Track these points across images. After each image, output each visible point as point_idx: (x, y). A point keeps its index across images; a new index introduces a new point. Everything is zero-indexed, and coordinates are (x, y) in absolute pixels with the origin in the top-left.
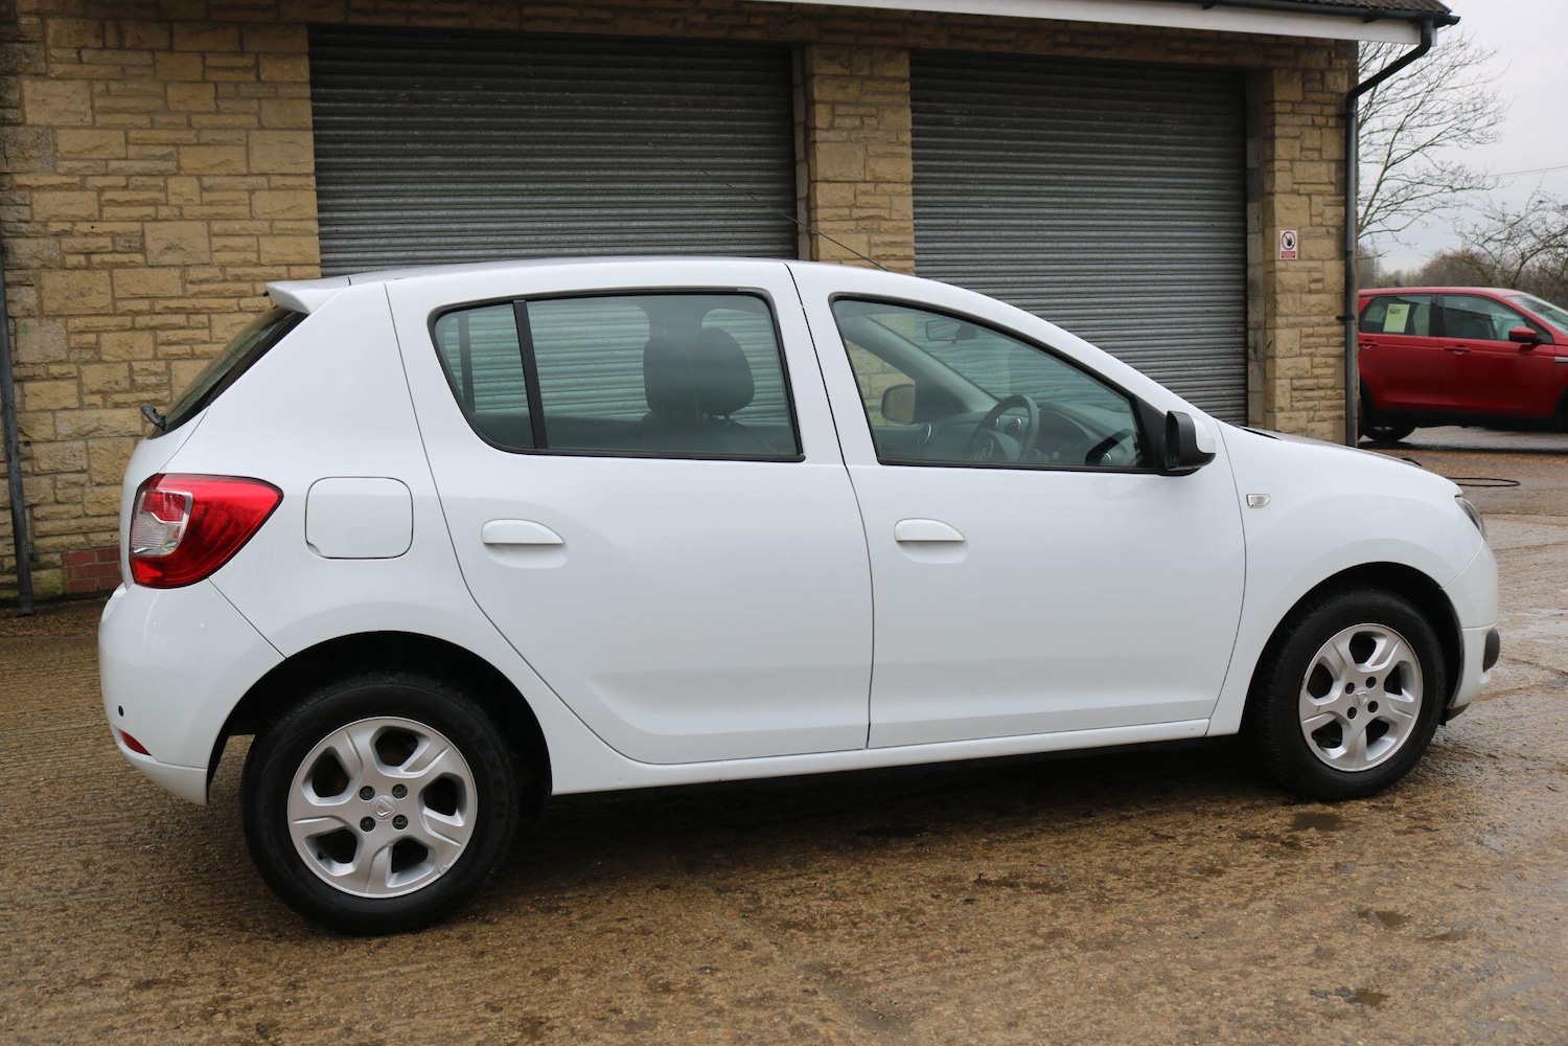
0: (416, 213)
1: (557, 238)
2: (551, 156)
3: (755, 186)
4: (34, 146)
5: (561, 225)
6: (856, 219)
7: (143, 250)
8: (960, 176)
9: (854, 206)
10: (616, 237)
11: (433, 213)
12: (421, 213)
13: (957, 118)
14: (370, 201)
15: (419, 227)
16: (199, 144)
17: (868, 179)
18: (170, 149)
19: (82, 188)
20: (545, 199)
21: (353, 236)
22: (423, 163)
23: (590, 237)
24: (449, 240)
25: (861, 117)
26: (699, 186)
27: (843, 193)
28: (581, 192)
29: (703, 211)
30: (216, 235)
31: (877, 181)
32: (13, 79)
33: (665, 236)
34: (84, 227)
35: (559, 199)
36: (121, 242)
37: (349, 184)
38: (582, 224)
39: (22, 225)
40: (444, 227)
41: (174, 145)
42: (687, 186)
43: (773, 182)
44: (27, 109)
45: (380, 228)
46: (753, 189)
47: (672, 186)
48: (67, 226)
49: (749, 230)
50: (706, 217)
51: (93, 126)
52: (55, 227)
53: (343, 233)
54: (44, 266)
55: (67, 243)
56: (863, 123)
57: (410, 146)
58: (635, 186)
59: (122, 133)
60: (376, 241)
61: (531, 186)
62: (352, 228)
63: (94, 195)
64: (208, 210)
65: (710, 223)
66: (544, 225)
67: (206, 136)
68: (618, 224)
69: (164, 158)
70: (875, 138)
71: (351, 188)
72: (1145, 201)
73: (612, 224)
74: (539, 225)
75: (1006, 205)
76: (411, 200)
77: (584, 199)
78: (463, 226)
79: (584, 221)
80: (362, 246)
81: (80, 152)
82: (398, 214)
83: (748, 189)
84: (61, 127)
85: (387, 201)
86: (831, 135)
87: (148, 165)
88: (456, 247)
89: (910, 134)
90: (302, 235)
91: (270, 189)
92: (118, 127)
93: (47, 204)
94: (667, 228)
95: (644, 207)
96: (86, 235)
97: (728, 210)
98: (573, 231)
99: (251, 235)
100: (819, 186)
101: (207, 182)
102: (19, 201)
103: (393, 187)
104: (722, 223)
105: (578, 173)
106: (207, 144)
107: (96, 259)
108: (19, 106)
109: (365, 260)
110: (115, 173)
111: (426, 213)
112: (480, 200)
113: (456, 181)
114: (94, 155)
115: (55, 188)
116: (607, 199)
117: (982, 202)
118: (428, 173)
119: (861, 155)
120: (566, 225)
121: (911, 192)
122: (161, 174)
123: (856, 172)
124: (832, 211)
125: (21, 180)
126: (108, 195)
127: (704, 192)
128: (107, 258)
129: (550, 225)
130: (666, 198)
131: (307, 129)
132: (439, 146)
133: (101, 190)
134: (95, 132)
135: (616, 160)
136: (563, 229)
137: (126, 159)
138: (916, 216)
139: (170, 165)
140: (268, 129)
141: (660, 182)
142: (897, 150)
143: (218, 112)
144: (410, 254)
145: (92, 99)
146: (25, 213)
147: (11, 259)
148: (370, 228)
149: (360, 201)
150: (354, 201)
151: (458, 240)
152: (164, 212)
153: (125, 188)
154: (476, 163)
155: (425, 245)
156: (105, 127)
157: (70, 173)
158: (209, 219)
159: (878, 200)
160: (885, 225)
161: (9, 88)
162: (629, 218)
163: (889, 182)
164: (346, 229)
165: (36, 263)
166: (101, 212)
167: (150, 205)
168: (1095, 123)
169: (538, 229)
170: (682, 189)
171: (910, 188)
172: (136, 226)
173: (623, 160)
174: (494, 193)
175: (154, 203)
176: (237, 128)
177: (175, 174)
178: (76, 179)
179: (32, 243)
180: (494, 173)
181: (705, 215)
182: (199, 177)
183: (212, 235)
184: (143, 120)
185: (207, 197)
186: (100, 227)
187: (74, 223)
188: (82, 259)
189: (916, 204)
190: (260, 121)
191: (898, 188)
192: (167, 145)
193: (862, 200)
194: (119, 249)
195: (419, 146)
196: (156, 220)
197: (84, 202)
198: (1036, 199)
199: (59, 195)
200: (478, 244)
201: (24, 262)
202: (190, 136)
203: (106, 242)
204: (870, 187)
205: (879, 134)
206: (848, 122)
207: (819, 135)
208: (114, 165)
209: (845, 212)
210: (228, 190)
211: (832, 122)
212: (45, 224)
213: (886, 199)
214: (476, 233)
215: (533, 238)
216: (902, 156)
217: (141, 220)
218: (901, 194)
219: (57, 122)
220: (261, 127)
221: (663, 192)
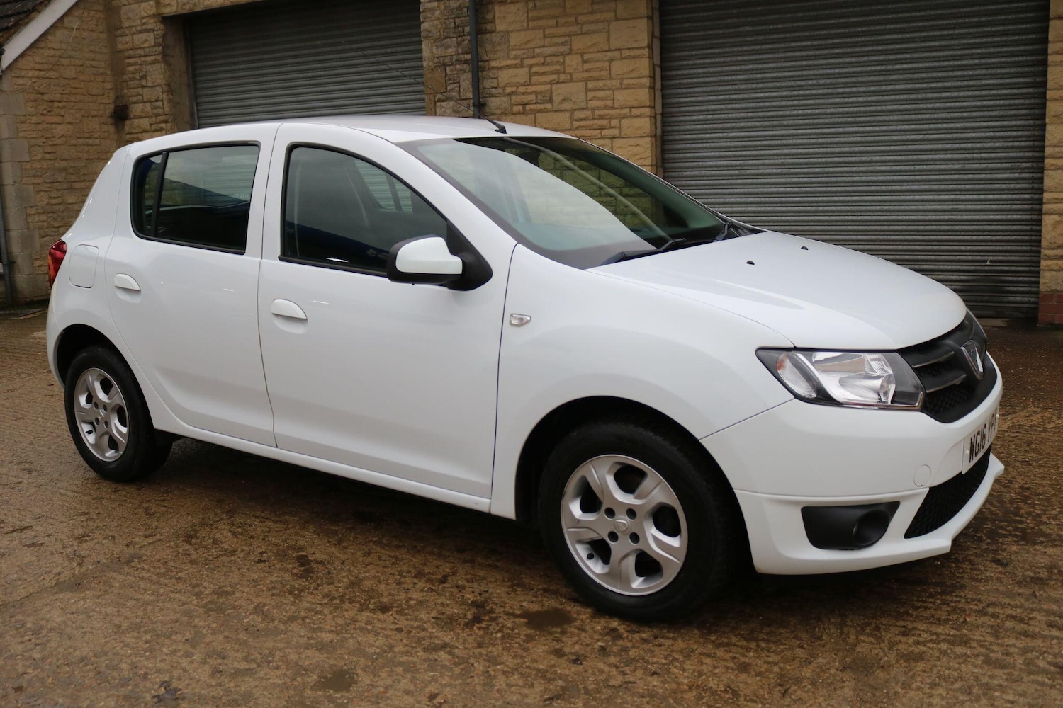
0: (731, 68)
1: (834, 81)
2: (832, 18)
3: (1011, 27)
4: (499, 44)
5: (837, 71)
7: (551, 101)
10: (882, 78)
11: (743, 67)
12: (735, 68)
14: (702, 61)
15: (734, 77)
16: (582, 34)
18: (567, 38)
19: (522, 66)
20: (825, 52)
22: (738, 32)
23: (860, 79)
24: (754, 86)
26: (957, 32)
28: (855, 45)
29: (959, 52)
30: (590, 90)
32: (490, 6)
33: (924, 75)
34: (522, 89)
35: (837, 51)
36: (540, 97)
37: (689, 50)
38: (855, 69)
39: (494, 90)
40: (751, 76)
41: (569, 35)
44: (497, 22)
45: (707, 79)
46: (1009, 30)
47: (932, 33)
48: (514, 89)
49: (1001, 66)
50: (962, 57)
51: (528, 29)
52: (508, 90)
53: (685, 84)
54: (502, 113)
55: (514, 98)
57: (729, 21)
58: (900, 36)
59: (542, 31)
60: (705, 89)
61: (815, 43)
63: (526, 70)
64: (586, 75)
65: (966, 62)
66: (825, 71)
67: (585, 28)
68: (883, 68)
69: (563, 44)
71: (690, 53)
74: (821, 72)
76: (729, 59)
78: (763, 75)
80: (696, 93)
81: (521, 45)
82: (719, 69)
83: (1004, 30)
84: (511, 31)
85: (713, 60)
87: (553, 50)
90: (639, 88)
91: (622, 59)
92: (540, 28)
93: (505, 77)
94: (926, 68)
96: (523, 94)
97: (984, 50)
99: (609, 89)
100: (1052, 23)
101: (586, 57)
102: (492, 76)
103: (717, 51)
104: (977, 61)
106: (586, 33)
107: (528, 107)
108: (493, 21)
109: (698, 102)
110: (539, 55)
111: (739, 68)
112: (776, 55)
113: (762, 43)
114: (527, 46)
115: (508, 67)
118: (741, 39)
120: (841, 71)
122: (562, 54)
125: (493, 64)
126: (534, 70)
127: (960, 37)
128: (533, 107)
129: (828, 71)
130: (927, 44)
131: (644, 18)
132: (750, 19)
133: (531, 66)
134: (529, 32)
135: (884, 17)
136: (838, 74)
137: (544, 46)
139: (566, 49)
140: (622, 19)
143: (593, 12)
144: (727, 97)
145: (527, 13)
146: (494, 82)
147: (487, 110)
150: (691, 62)
151: (760, 86)
152: (562, 77)
153: (543, 64)
156: (533, 29)
157: (515, 58)
158: (586, 80)
161: (488, 11)
164: (686, 81)
165: (499, 112)
166: (530, 79)
167: (556, 74)
169: (819, 75)
172: (548, 87)
173: (890, 16)
175: (557, 72)
176: (603, 21)
177: (569, 54)
178: (518, 61)
179: (498, 99)
181: (961, 55)
182: (582, 55)
183: (587, 90)
184: (553, 22)
185: (586, 66)
186: (531, 89)
187: (517, 87)
188: (521, 108)
190: (616, 15)
192: (565, 36)
194: (539, 101)
195: (735, 20)
196: (558, 83)
197: (521, 75)
199: (511, 72)
200: (775, 88)
201: (493, 111)
202: (575, 29)
203: (532, 97)
208: (537, 51)
210: (598, 61)
212: (504, 89)
215: (815, 82)
217: (551, 83)
219: (511, 29)
220: (617, 19)
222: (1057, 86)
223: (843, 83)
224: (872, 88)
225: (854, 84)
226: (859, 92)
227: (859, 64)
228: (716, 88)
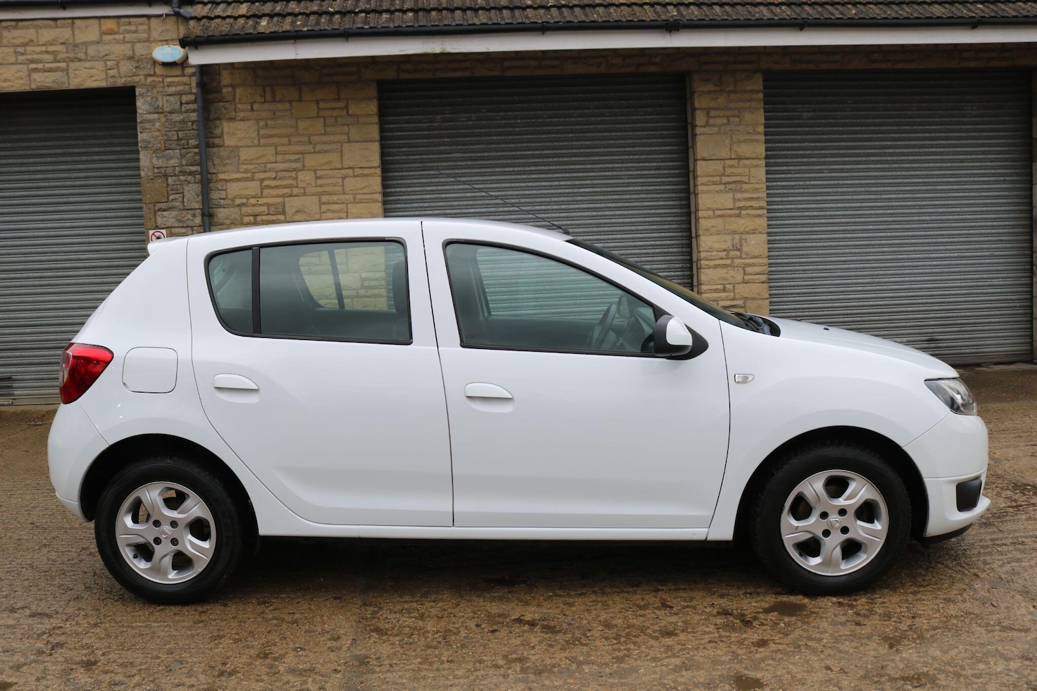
0: (445, 187)
1: (532, 200)
2: (529, 150)
3: (662, 164)
4: (228, 158)
5: (534, 192)
6: (725, 184)
7: (284, 213)
8: (808, 152)
9: (723, 175)
10: (570, 199)
11: (455, 187)
12: (448, 187)
13: (805, 114)
14: (418, 181)
15: (447, 195)
16: (315, 152)
17: (733, 157)
18: (299, 156)
19: (252, 179)
20: (524, 177)
21: (409, 202)
22: (450, 158)
23: (553, 199)
24: (465, 203)
25: (728, 117)
26: (624, 165)
27: (716, 166)
28: (547, 172)
29: (627, 181)
30: (324, 203)
31: (740, 158)
32: (218, 122)
33: (602, 197)
34: (253, 201)
35: (533, 176)
36: (272, 209)
37: (407, 171)
38: (548, 191)
39: (222, 201)
40: (463, 195)
41: (301, 153)
42: (616, 165)
43: (676, 161)
44: (225, 138)
45: (424, 197)
46: (660, 166)
47: (606, 166)
48: (244, 201)
49: (657, 192)
50: (629, 185)
51: (259, 145)
52: (238, 201)
53: (403, 200)
54: (232, 223)
55: (244, 210)
56: (729, 121)
57: (442, 148)
58: (582, 167)
59: (273, 148)
60: (422, 205)
61: (516, 169)
62: (408, 197)
63: (258, 183)
64: (320, 189)
65: (632, 188)
66: (524, 192)
67: (319, 148)
68: (571, 190)
69: (296, 161)
70: (737, 131)
71: (408, 173)
72: (949, 165)
73: (567, 191)
74: (521, 192)
75: (842, 171)
76: (442, 180)
77: (549, 176)
78: (473, 194)
79: (549, 189)
80: (413, 208)
81: (251, 160)
82: (434, 188)
83: (657, 166)
84: (241, 147)
85: (428, 180)
86: (706, 130)
87: (287, 165)
88: (470, 207)
89: (763, 127)
90: (372, 202)
91: (354, 176)
92: (272, 145)
93: (234, 189)
94: (603, 192)
95: (588, 180)
96: (254, 205)
97: (644, 180)
98: (543, 196)
99: (343, 203)
100: (699, 163)
101: (319, 173)
102: (220, 187)
103: (432, 172)
104: (639, 188)
105: (545, 160)
106: (319, 152)
107: (259, 218)
108: (221, 136)
110: (270, 170)
111: (452, 187)
112: (484, 178)
113: (471, 167)
114: (259, 161)
115: (238, 180)
116: (564, 175)
117: (824, 169)
118: (453, 164)
119: (728, 142)
120: (538, 192)
121: (764, 165)
122: (294, 170)
123: (724, 153)
124: (708, 179)
125: (221, 176)
126: (266, 183)
127: (628, 169)
128: (265, 218)
129: (528, 192)
130: (603, 174)
131: (375, 141)
132: (460, 147)
133: (262, 180)
134: (259, 148)
135: (570, 151)
137: (276, 162)
138: (768, 180)
139: (299, 165)
140: (353, 142)
141: (598, 164)
142: (754, 138)
143: (325, 134)
144: (442, 211)
145: (258, 130)
146: (223, 194)
147: (215, 220)
148: (418, 197)
149: (412, 181)
150: (409, 181)
151: (471, 203)
152: (296, 191)
153: (275, 178)
154: (482, 156)
155: (450, 206)
156: (265, 145)
157: (246, 171)
158: (320, 194)
159: (740, 170)
160: (745, 187)
161: (216, 127)
162: (578, 187)
163: (748, 159)
164: (404, 197)
165: (228, 222)
166: (262, 192)
167: (288, 187)
168: (909, 113)
169: (520, 195)
170: (613, 168)
171: (763, 162)
172: (281, 200)
173: (575, 151)
174: (493, 174)
175: (290, 187)
176: (336, 142)
177: (302, 170)
178: (249, 175)
179: (226, 210)
180: (492, 162)
181: (628, 183)
182: (315, 171)
183: (321, 203)
184: (285, 140)
185: (319, 182)
186: (262, 201)
187: (248, 199)
188: (252, 218)
189: (767, 173)
190: (348, 137)
191: (755, 162)
192: (298, 154)
193: (728, 171)
194: (272, 213)
195: (448, 147)
196: (291, 196)
197: (253, 188)
198: (864, 166)
199: (241, 184)
201: (222, 221)
202: (310, 148)
203: (264, 209)
204: (734, 162)
205: (740, 128)
206: (718, 121)
207: (698, 130)
208: (269, 166)
209: (717, 179)
210: (330, 178)
211: (707, 122)
212: (233, 200)
213: (747, 170)
214: (482, 198)
216: (758, 141)
217: (283, 196)
218: (757, 166)
219: (240, 144)
220: (349, 141)
221: (601, 170)
222: (706, 208)
223: (539, 202)
224: (563, 207)
225: (548, 203)
226: (553, 210)
227: (551, 187)
228: (432, 204)
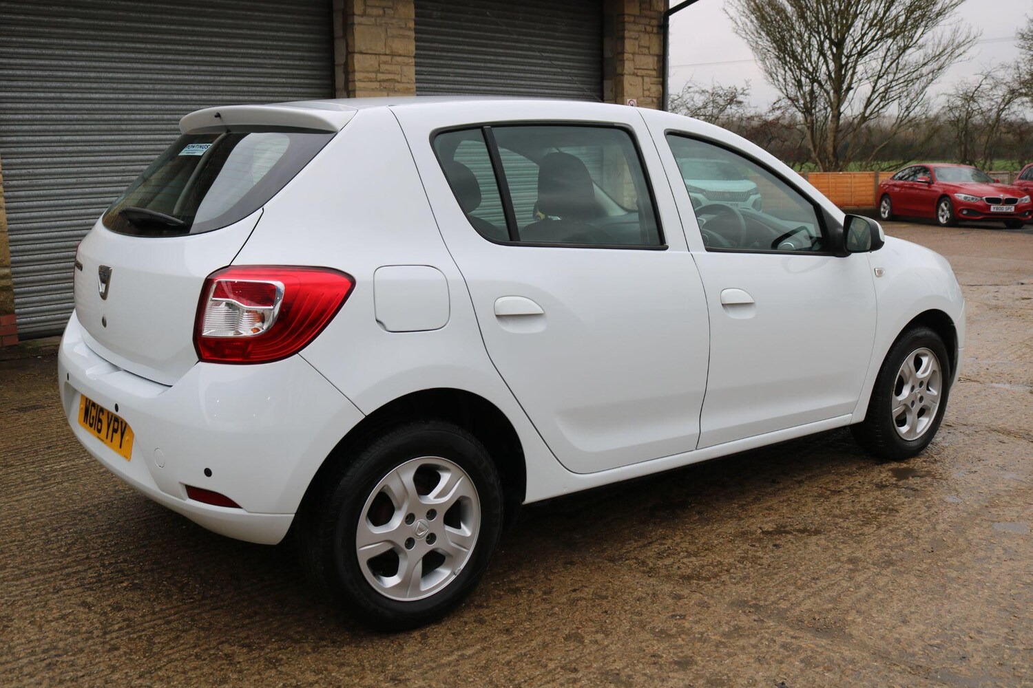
0: (61, 63)
1: (169, 87)
2: (163, 23)
3: (305, 54)
5: (171, 77)
6: (380, 81)
8: (437, 54)
9: (378, 72)
10: (211, 88)
11: (75, 63)
12: (65, 63)
13: (435, 13)
14: (25, 51)
15: (64, 74)
17: (387, 53)
20: (159, 57)
21: (12, 78)
22: (66, 23)
23: (192, 87)
24: (88, 85)
25: (384, 8)
26: (268, 52)
27: (371, 61)
28: (185, 53)
29: (271, 71)
31: (393, 55)
33: (245, 89)
35: (170, 57)
37: (8, 36)
38: (187, 77)
40: (84, 74)
42: (260, 52)
45: (33, 73)
46: (304, 56)
47: (250, 51)
50: (272, 75)
56: (385, 12)
58: (224, 50)
60: (30, 84)
61: (149, 46)
62: (11, 72)
65: (276, 80)
66: (159, 76)
68: (212, 78)
70: (391, 24)
71: (9, 39)
72: (546, 76)
73: (208, 78)
74: (156, 76)
75: (464, 75)
76: (57, 52)
77: (188, 58)
78: (98, 75)
79: (188, 75)
83: (301, 56)
85: (38, 51)
86: (363, 20)
88: (94, 91)
89: (413, 23)
94: (246, 82)
95: (230, 66)
97: (288, 71)
98: (181, 82)
100: (357, 57)
103: (43, 41)
105: (183, 38)
109: (22, 98)
111: (70, 63)
112: (110, 54)
113: (94, 39)
116: (204, 58)
117: (450, 73)
118: (70, 31)
119: (383, 35)
121: (414, 64)
123: (380, 48)
124: (365, 74)
127: (271, 57)
129: (163, 77)
130: (246, 60)
132: (79, 10)
136: (172, 80)
138: (418, 81)
141: (241, 48)
142: (406, 34)
144: (58, 95)
148: (25, 73)
149: (16, 50)
150: (11, 50)
151: (95, 85)
154: (107, 26)
155: (69, 88)
159: (393, 68)
160: (398, 86)
162: (220, 74)
163: (400, 55)
168: (517, 22)
170: (256, 54)
171: (413, 60)
174: (121, 50)
180: (121, 34)
181: (272, 74)
189: (417, 73)
191: (406, 60)
193: (384, 67)
198: (482, 72)
200: (110, 89)
204: (388, 58)
205: (394, 21)
206: (375, 11)
207: (357, 20)
209: (373, 75)
211: (365, 10)
213: (398, 68)
214: (108, 81)
215: (151, 86)
216: (409, 37)
218: (407, 64)
221: (244, 56)
223: (177, 90)
224: (204, 97)
225: (187, 92)
226: (192, 100)
227: (189, 73)
228: (45, 84)
